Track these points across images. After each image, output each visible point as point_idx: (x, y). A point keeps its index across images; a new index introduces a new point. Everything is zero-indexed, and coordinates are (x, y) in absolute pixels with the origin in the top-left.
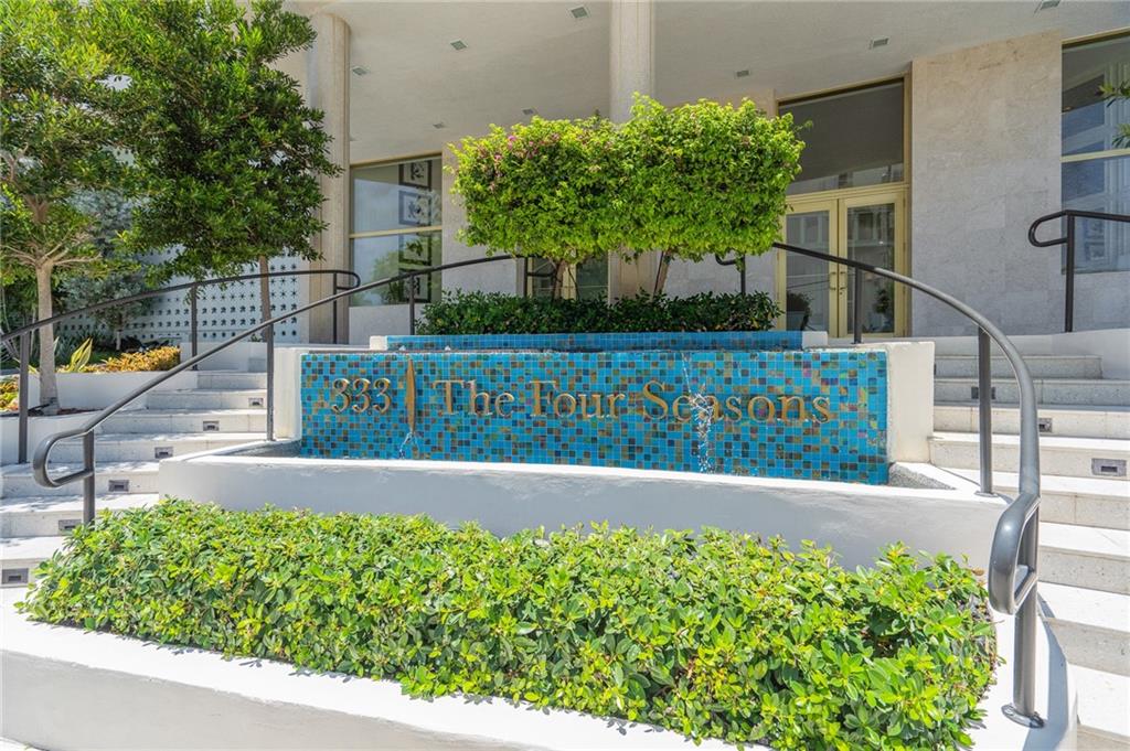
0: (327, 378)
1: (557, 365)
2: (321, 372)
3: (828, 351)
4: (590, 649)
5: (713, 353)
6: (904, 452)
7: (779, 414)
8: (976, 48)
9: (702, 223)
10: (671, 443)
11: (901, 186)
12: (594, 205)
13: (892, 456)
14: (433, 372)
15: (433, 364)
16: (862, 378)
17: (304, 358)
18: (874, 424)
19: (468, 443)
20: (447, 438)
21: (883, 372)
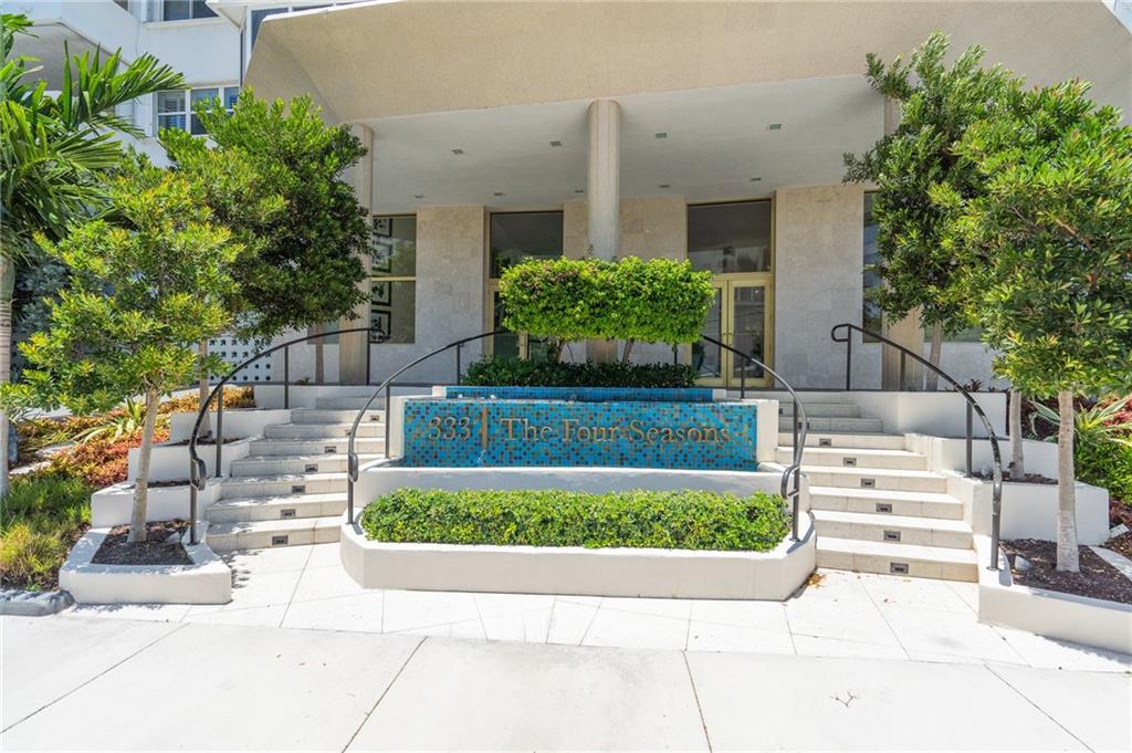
0: (423, 417)
1: (578, 410)
2: (418, 413)
3: (729, 404)
4: (656, 526)
5: (669, 404)
6: (764, 457)
7: (703, 438)
8: (815, 188)
9: (662, 330)
10: (645, 455)
11: (769, 275)
12: (599, 315)
13: (759, 459)
14: (498, 414)
15: (498, 409)
16: (745, 420)
17: (406, 403)
18: (750, 443)
19: (520, 458)
20: (506, 455)
21: (755, 416)
